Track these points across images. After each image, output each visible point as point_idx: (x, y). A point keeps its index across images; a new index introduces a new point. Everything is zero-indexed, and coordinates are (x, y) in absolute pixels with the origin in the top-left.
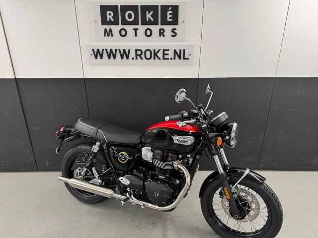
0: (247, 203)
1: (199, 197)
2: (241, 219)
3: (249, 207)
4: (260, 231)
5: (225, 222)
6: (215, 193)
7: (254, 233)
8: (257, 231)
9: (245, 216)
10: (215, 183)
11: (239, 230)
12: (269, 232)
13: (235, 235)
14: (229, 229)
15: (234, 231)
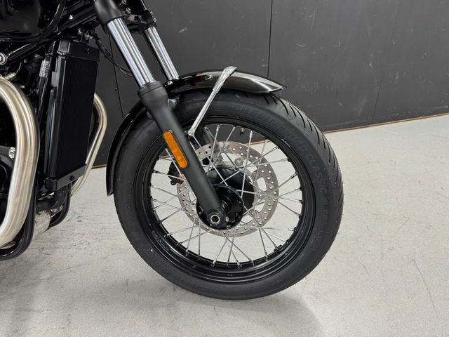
0: (242, 174)
1: (109, 193)
2: (233, 225)
3: (249, 187)
4: (286, 246)
5: (193, 247)
6: (152, 171)
7: (271, 257)
8: (278, 250)
9: (241, 214)
10: (142, 135)
11: (232, 260)
12: (311, 242)
13: (225, 275)
14: (206, 262)
15: (220, 265)
